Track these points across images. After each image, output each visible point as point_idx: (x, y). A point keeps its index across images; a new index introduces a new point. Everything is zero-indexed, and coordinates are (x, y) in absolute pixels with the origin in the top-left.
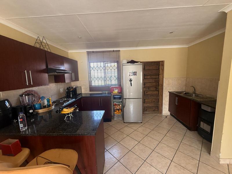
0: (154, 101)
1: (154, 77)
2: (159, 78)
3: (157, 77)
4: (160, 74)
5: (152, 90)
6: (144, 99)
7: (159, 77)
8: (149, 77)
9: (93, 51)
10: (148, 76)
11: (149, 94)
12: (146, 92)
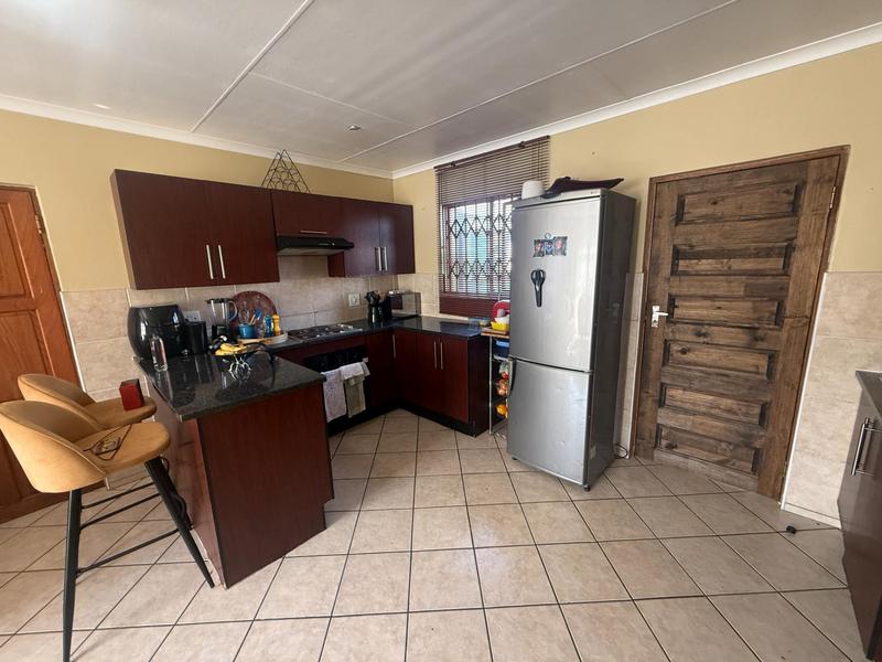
0: (729, 411)
1: (749, 265)
2: (786, 274)
3: (776, 263)
4: (800, 241)
5: (727, 341)
6: (662, 385)
7: (786, 265)
8: (705, 265)
9: (453, 163)
10: (699, 256)
11: (696, 364)
12: (675, 348)
